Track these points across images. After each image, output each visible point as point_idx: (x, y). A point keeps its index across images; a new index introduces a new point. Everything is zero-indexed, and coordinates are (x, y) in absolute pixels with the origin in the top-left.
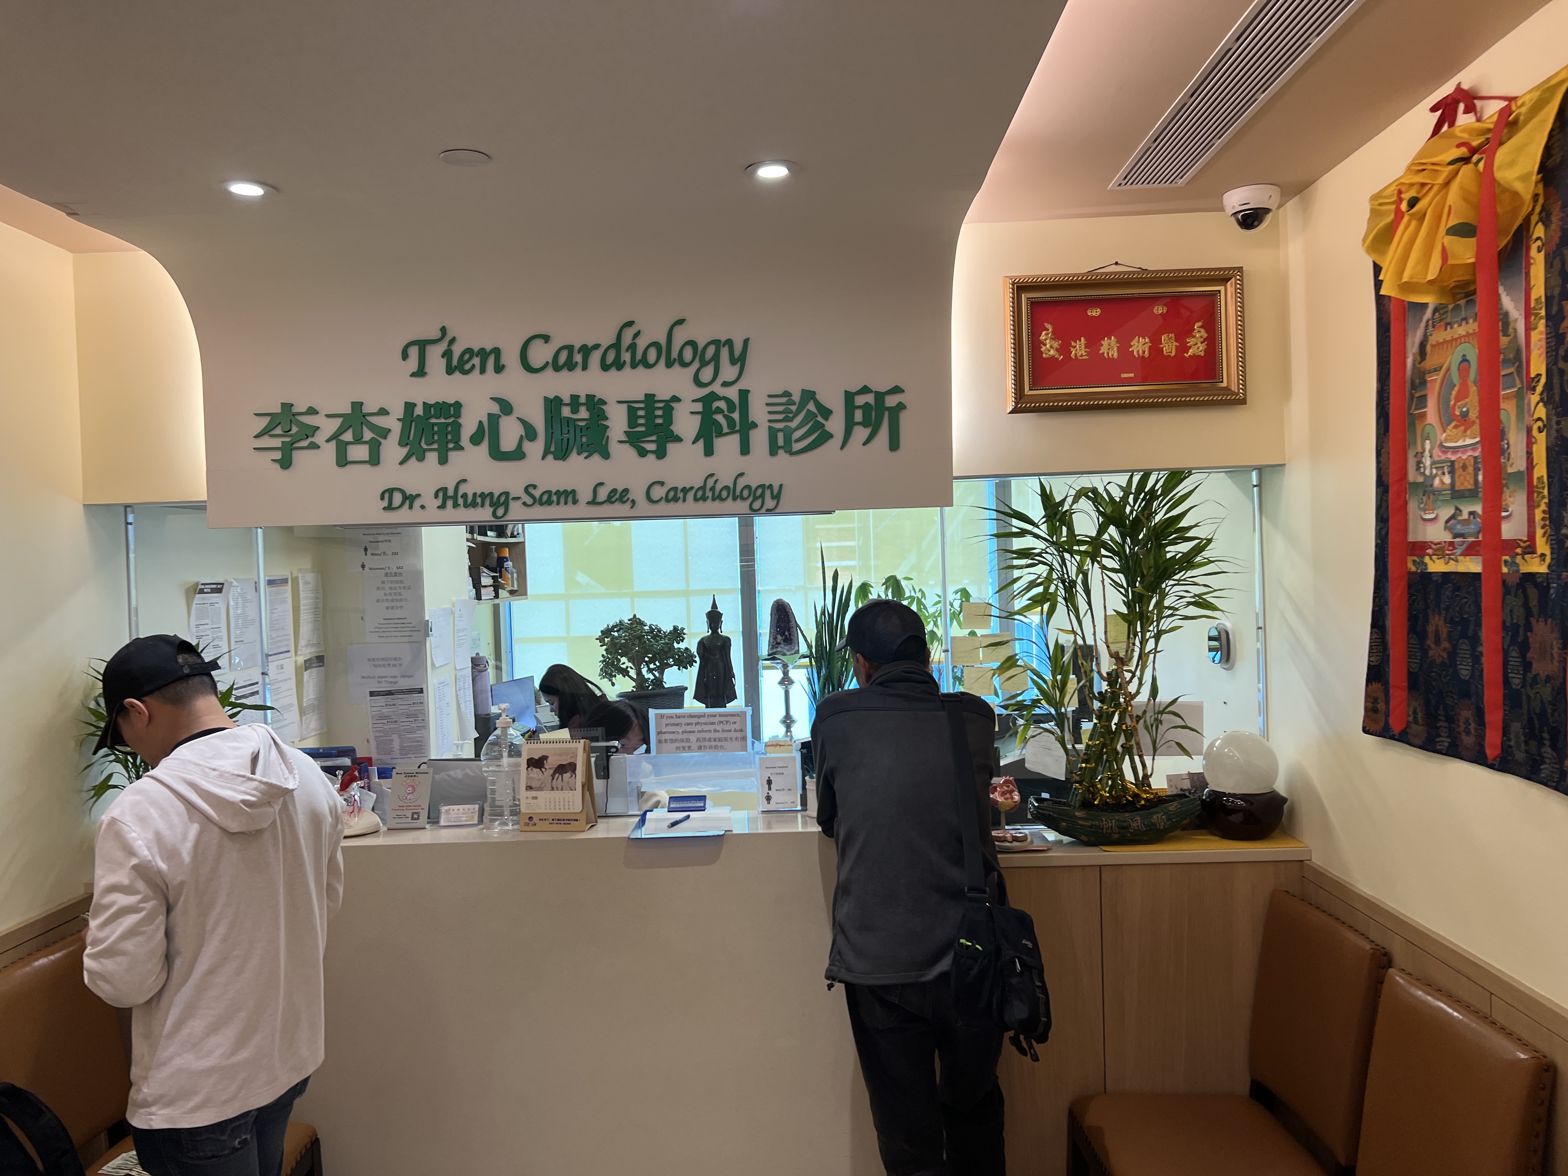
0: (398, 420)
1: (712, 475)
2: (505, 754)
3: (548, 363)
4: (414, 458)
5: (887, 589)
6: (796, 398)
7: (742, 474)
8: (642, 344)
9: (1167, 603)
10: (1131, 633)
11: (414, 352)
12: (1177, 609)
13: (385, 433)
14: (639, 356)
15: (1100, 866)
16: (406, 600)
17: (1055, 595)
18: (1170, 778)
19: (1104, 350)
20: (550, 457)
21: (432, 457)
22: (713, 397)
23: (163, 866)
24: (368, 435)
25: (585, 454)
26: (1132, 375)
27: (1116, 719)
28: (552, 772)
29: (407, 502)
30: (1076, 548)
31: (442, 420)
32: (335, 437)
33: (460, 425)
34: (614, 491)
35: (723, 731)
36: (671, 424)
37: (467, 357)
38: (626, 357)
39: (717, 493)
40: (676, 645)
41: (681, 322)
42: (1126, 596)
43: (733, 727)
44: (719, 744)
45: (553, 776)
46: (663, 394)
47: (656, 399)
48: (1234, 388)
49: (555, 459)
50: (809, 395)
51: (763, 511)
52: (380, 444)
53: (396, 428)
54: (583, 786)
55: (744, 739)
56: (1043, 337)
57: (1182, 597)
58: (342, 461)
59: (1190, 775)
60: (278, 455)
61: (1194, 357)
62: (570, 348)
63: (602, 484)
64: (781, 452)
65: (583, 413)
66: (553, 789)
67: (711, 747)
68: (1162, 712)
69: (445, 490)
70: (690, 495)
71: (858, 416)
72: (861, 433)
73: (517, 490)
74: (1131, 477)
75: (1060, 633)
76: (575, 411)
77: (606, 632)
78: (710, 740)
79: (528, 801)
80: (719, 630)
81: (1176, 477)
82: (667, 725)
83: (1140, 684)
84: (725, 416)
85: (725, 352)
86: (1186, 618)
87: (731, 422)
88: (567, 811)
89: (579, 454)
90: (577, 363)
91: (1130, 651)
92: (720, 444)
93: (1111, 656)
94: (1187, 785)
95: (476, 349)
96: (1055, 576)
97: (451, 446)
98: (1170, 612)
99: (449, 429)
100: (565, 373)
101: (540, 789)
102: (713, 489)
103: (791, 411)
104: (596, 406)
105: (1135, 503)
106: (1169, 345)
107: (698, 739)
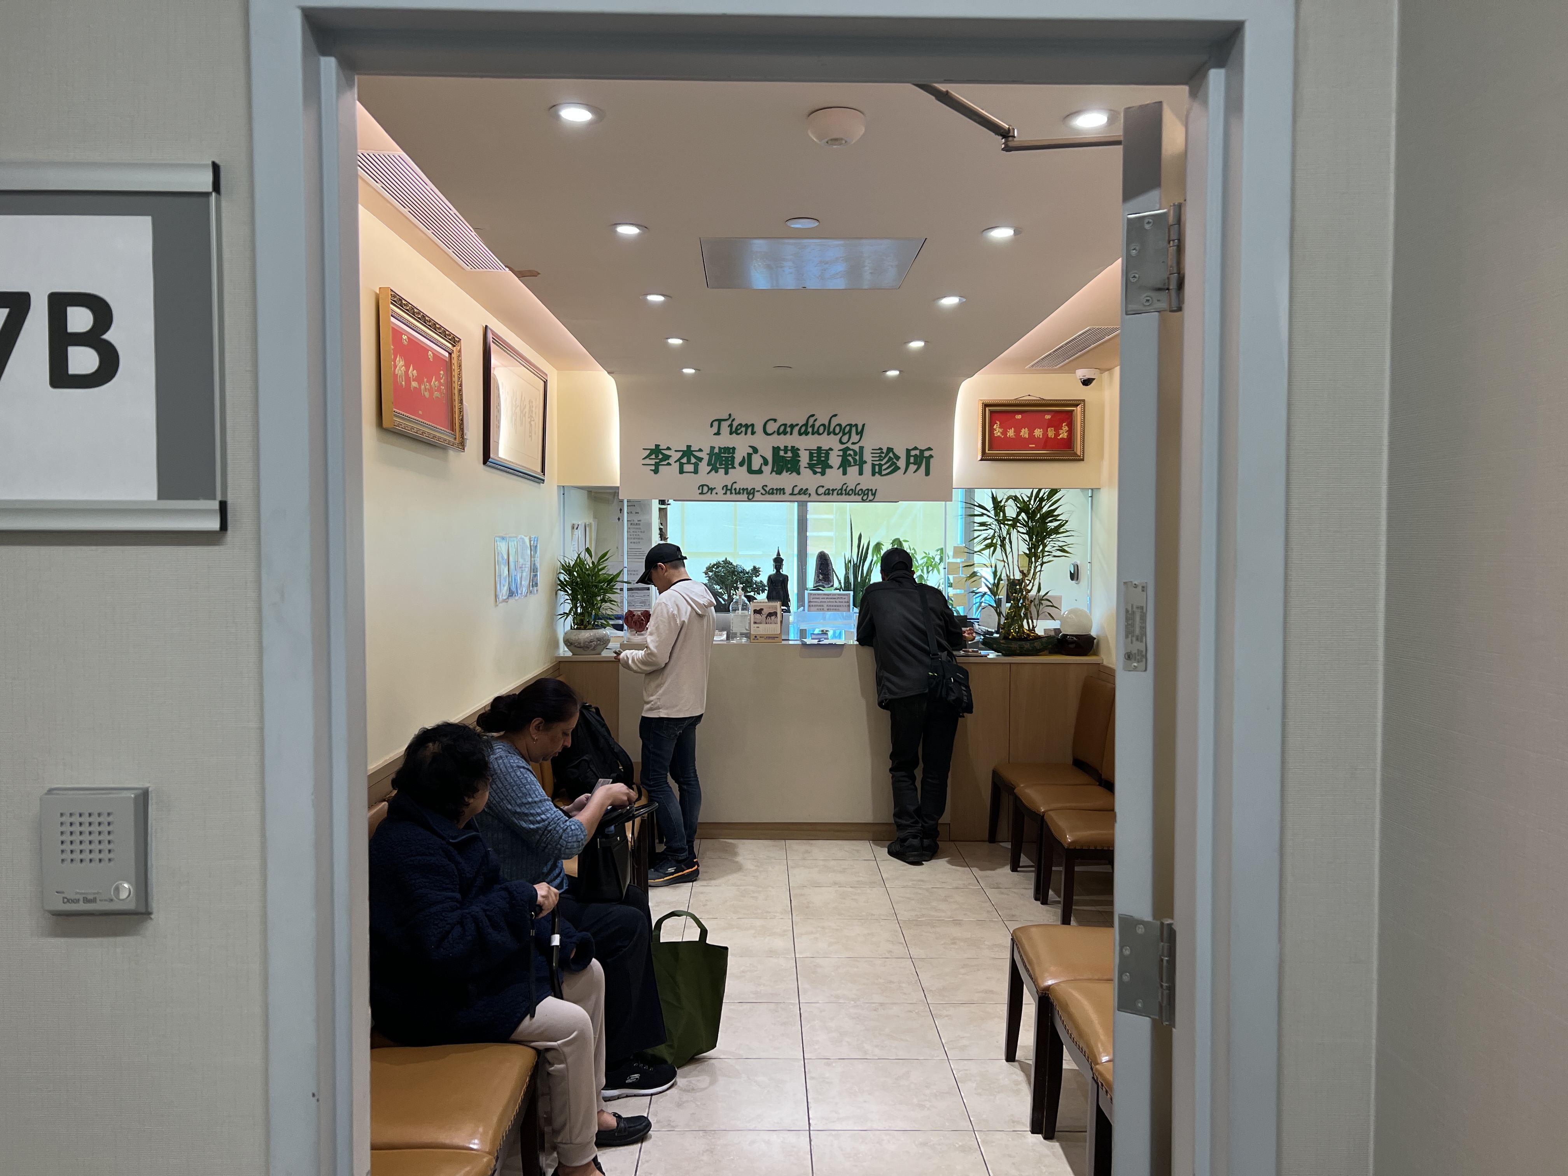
0: (707, 454)
1: (846, 484)
2: (741, 608)
3: (775, 431)
4: (714, 471)
6: (885, 451)
7: (859, 484)
8: (817, 424)
9: (1046, 549)
10: (1030, 562)
11: (716, 424)
12: (1051, 552)
13: (700, 459)
14: (816, 430)
15: (1010, 663)
16: (642, 539)
17: (996, 544)
18: (1045, 630)
19: (1022, 434)
20: (774, 473)
21: (722, 471)
22: (848, 449)
24: (693, 460)
25: (790, 472)
26: (1034, 446)
27: (1021, 601)
28: (766, 616)
29: (710, 491)
30: (1006, 522)
31: (727, 455)
32: (678, 460)
33: (734, 457)
34: (802, 489)
35: (839, 602)
36: (828, 460)
37: (739, 427)
38: (810, 430)
39: (847, 492)
40: (754, 578)
41: (835, 415)
42: (1029, 545)
43: (844, 600)
44: (837, 608)
45: (766, 617)
46: (825, 447)
47: (822, 449)
48: (1079, 453)
49: (776, 474)
50: (890, 450)
51: (868, 500)
52: (698, 464)
53: (706, 458)
54: (780, 623)
55: (849, 606)
56: (995, 427)
57: (1054, 547)
58: (681, 471)
59: (1055, 629)
60: (653, 468)
61: (1062, 439)
62: (785, 425)
63: (796, 486)
64: (877, 474)
65: (789, 454)
66: (766, 623)
67: (833, 609)
68: (1042, 600)
69: (726, 486)
70: (835, 492)
71: (912, 460)
72: (913, 467)
73: (758, 487)
74: (1033, 491)
75: (998, 561)
76: (786, 453)
77: (709, 569)
78: (833, 606)
79: (755, 629)
80: (781, 571)
81: (1053, 492)
82: (813, 598)
83: (1033, 586)
84: (852, 457)
85: (854, 429)
86: (1055, 556)
87: (855, 460)
88: (772, 634)
89: (787, 472)
90: (788, 432)
91: (1029, 571)
92: (849, 469)
93: (1020, 571)
94: (1053, 633)
95: (744, 424)
96: (996, 535)
97: (730, 466)
98: (1047, 553)
99: (730, 459)
100: (782, 436)
101: (761, 623)
102: (846, 490)
103: (882, 457)
104: (795, 451)
105: (1034, 504)
106: (1051, 433)
107: (827, 606)
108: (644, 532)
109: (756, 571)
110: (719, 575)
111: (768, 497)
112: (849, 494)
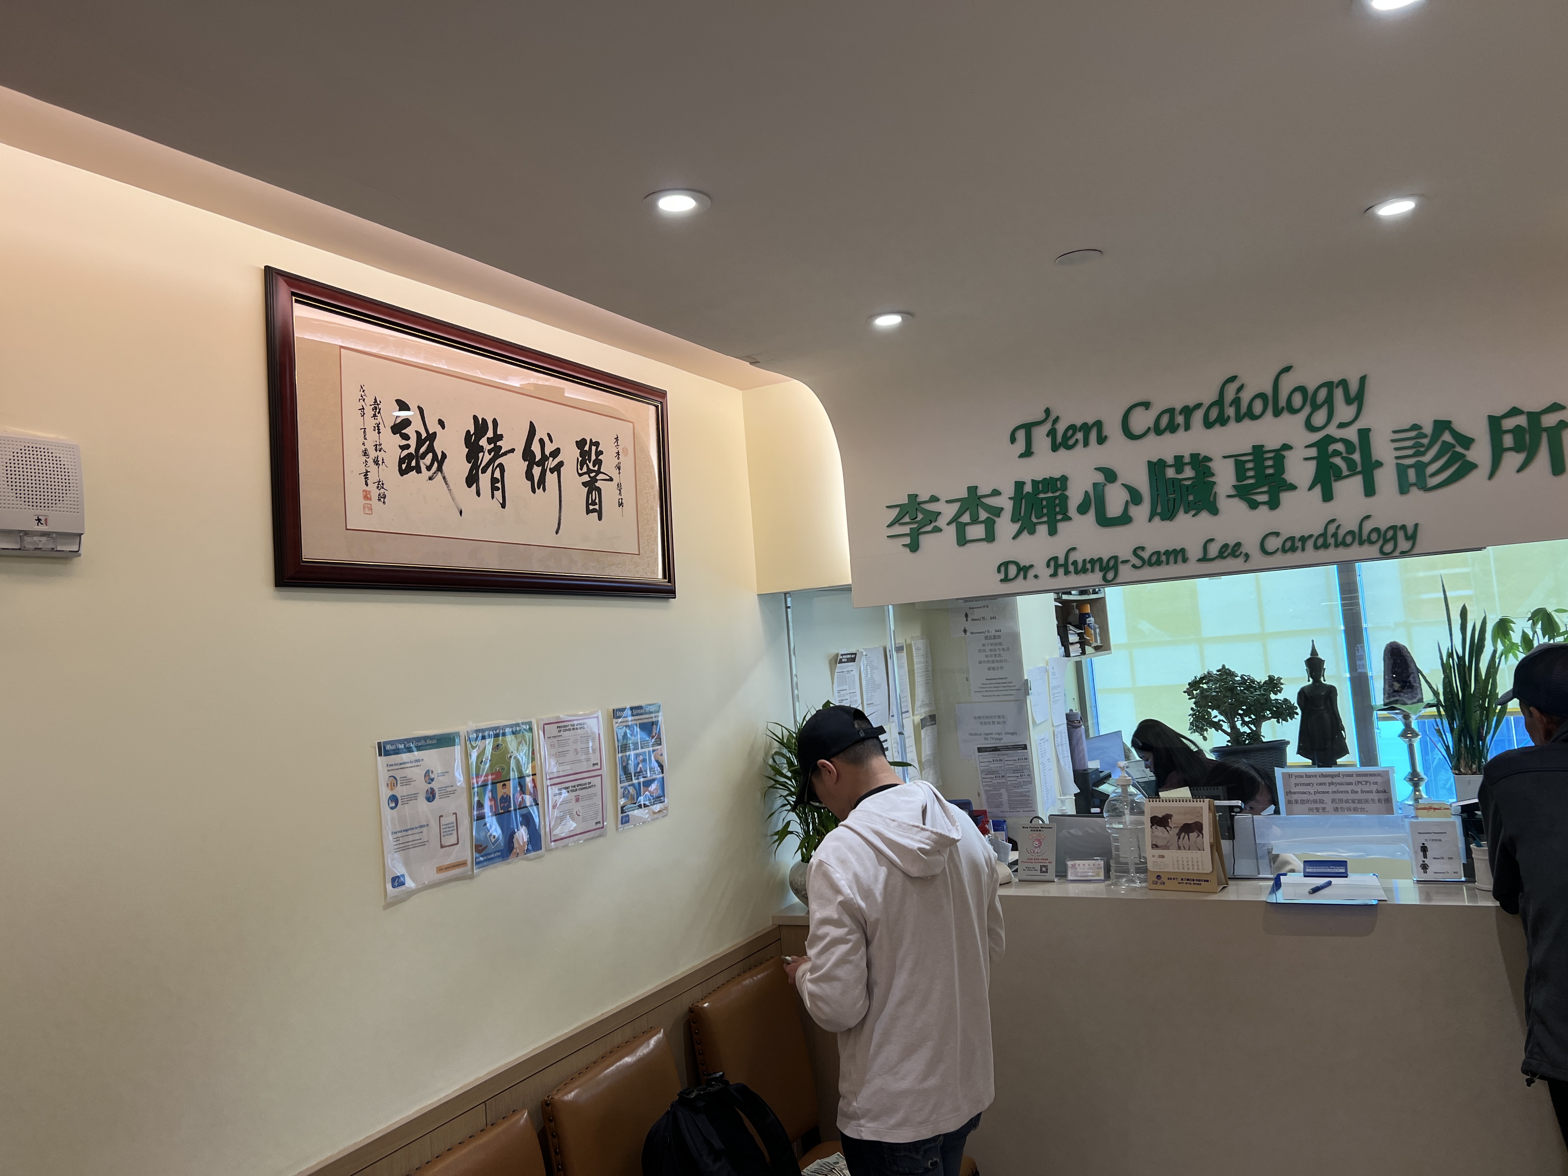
0: (1010, 498)
1: (1333, 521)
3: (1149, 428)
4: (1026, 532)
5: (1534, 624)
6: (1428, 429)
7: (1368, 517)
8: (1246, 397)
11: (1021, 435)
13: (997, 512)
14: (1244, 409)
16: (1006, 661)
20: (1157, 519)
21: (1042, 530)
22: (1329, 440)
24: (983, 515)
25: (1193, 512)
28: (1177, 831)
29: (1022, 574)
31: (1050, 495)
32: (954, 520)
33: (1067, 497)
34: (1226, 546)
36: (1283, 472)
37: (1070, 433)
38: (1230, 411)
39: (1340, 539)
40: (1273, 696)
41: (1287, 369)
44: (1359, 806)
45: (1179, 835)
46: (1272, 443)
47: (1265, 449)
49: (1162, 519)
50: (1442, 426)
51: (1396, 553)
52: (994, 522)
53: (1008, 506)
54: (1211, 847)
58: (962, 540)
60: (907, 540)
62: (1171, 411)
63: (1212, 540)
64: (1414, 491)
65: (1188, 472)
66: (1179, 848)
67: (1349, 809)
69: (1055, 559)
70: (1310, 544)
71: (1508, 440)
72: (1512, 460)
73: (1125, 553)
76: (1179, 470)
77: (1194, 685)
78: (1347, 801)
79: (1154, 859)
80: (1322, 679)
84: (1343, 458)
85: (1339, 394)
87: (1351, 464)
88: (1196, 871)
89: (1186, 512)
90: (1179, 425)
92: (1339, 487)
95: (1079, 423)
97: (1059, 517)
99: (1057, 502)
100: (1167, 435)
101: (1166, 847)
102: (1335, 535)
103: (1423, 445)
104: (1201, 463)
107: (1333, 801)
109: (1273, 684)
110: (1208, 696)
111: (1148, 572)
112: (1344, 544)
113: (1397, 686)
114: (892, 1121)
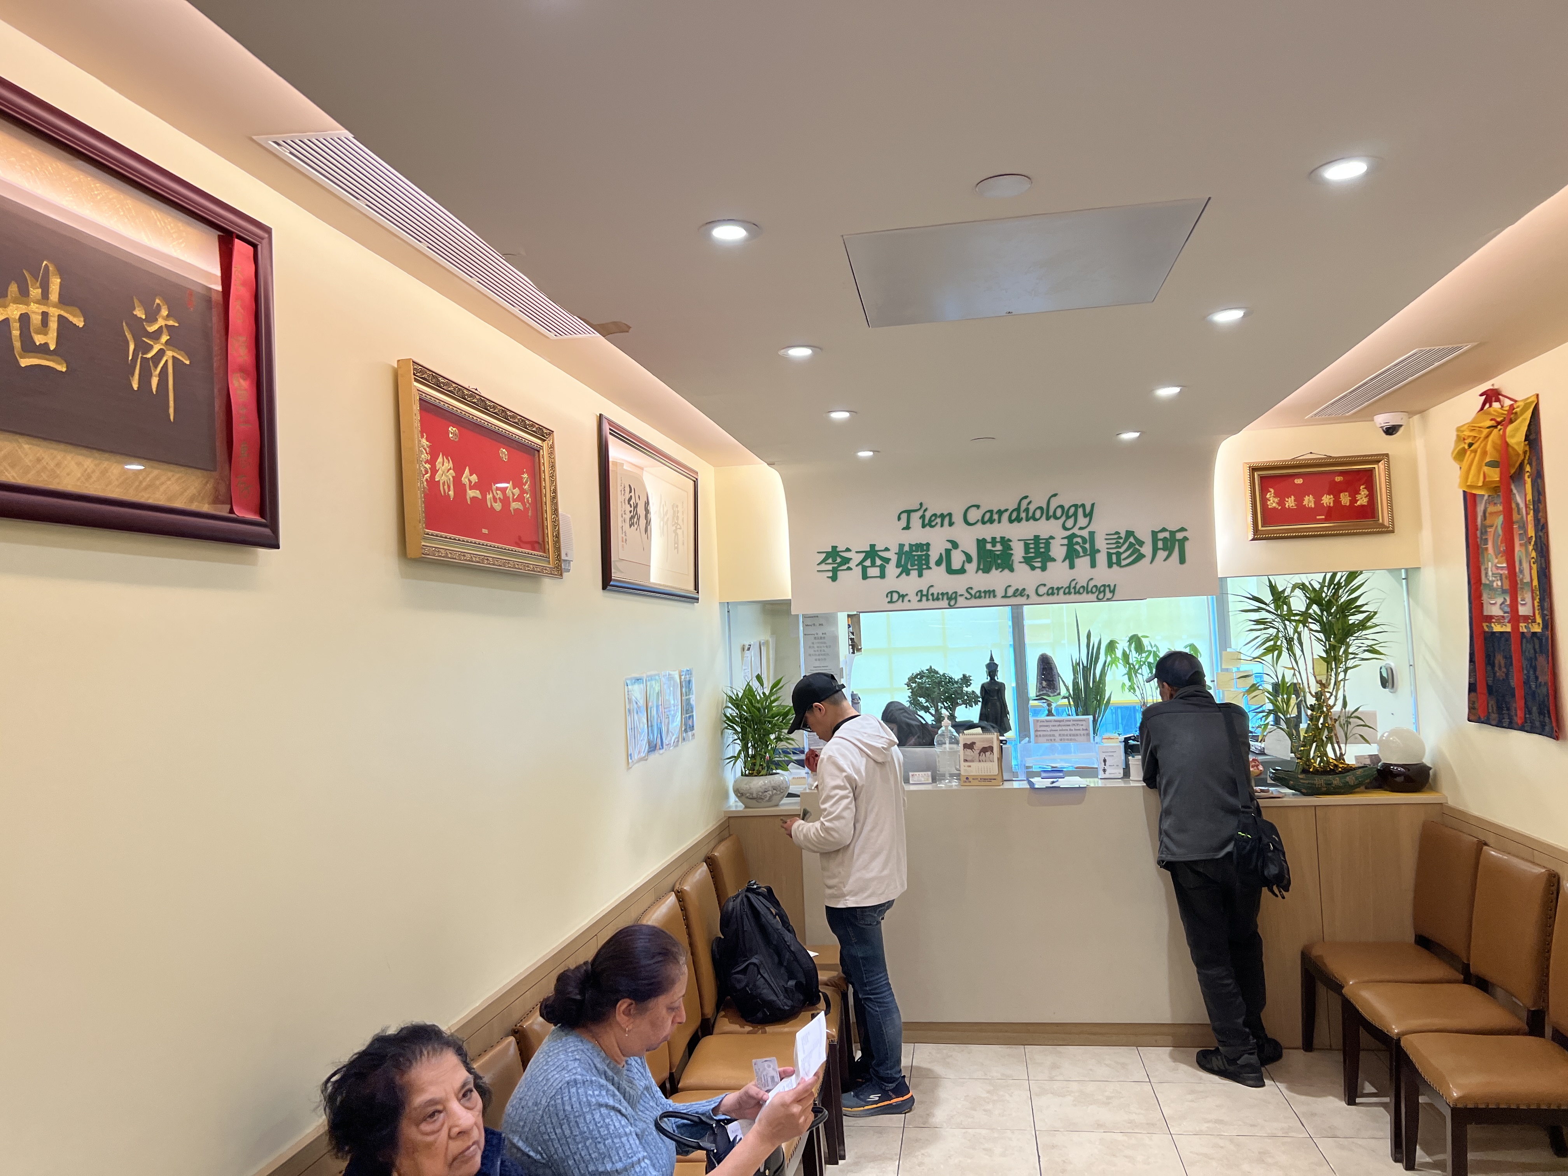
0: (896, 553)
1: (1074, 580)
2: (947, 742)
3: (978, 521)
4: (904, 574)
5: (1130, 645)
6: (1123, 535)
7: (1092, 579)
8: (1032, 508)
9: (1350, 650)
10: (1329, 669)
11: (904, 517)
12: (1357, 654)
13: (887, 560)
14: (1030, 514)
15: (1315, 806)
17: (1281, 646)
18: (1357, 758)
19: (1305, 502)
20: (980, 572)
21: (914, 573)
22: (1074, 535)
23: (857, 777)
24: (878, 562)
25: (1000, 570)
26: (1323, 517)
27: (1321, 721)
28: (978, 751)
29: (901, 599)
30: (1292, 618)
31: (919, 553)
32: (861, 563)
33: (929, 555)
34: (1017, 590)
35: (1075, 730)
36: (1049, 551)
37: (933, 518)
38: (1023, 515)
39: (1077, 590)
40: (965, 689)
41: (1055, 495)
42: (1325, 646)
43: (1081, 728)
44: (1073, 738)
45: (980, 754)
46: (1044, 535)
47: (1041, 538)
48: (1386, 523)
49: (983, 572)
50: (1130, 534)
51: (1105, 599)
52: (885, 566)
53: (894, 558)
54: (998, 759)
55: (1088, 734)
56: (1268, 496)
57: (1360, 647)
58: (865, 576)
59: (1370, 756)
60: (830, 574)
61: (1362, 506)
62: (991, 512)
63: (1010, 586)
64: (1115, 566)
65: (999, 547)
66: (980, 761)
67: (1067, 740)
68: (1350, 717)
69: (921, 591)
70: (1061, 591)
71: (1160, 544)
72: (1162, 554)
73: (961, 590)
74: (1325, 575)
76: (994, 546)
77: (912, 679)
78: (1067, 735)
79: (965, 768)
80: (996, 678)
81: (1354, 574)
82: (1040, 726)
83: (1336, 699)
84: (1080, 546)
85: (1080, 511)
86: (1363, 659)
87: (1084, 549)
88: (989, 774)
89: (996, 569)
90: (995, 519)
91: (1328, 679)
92: (1078, 562)
93: (1317, 682)
94: (1368, 762)
95: (939, 513)
96: (1280, 635)
97: (925, 567)
98: (1353, 656)
99: (924, 557)
100: (988, 525)
101: (972, 761)
102: (1075, 588)
103: (1120, 543)
104: (1006, 543)
105: (1328, 590)
106: (1345, 499)
107: (1060, 735)
108: (830, 647)
109: (966, 680)
110: (923, 687)
111: (974, 602)
112: (1079, 593)
113: (1044, 683)
114: (865, 895)
